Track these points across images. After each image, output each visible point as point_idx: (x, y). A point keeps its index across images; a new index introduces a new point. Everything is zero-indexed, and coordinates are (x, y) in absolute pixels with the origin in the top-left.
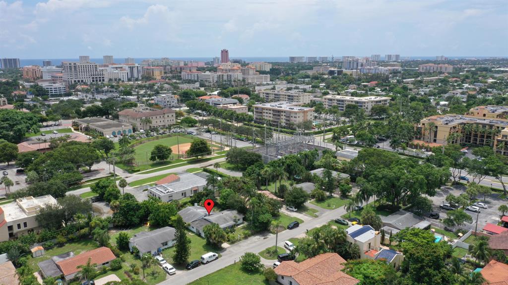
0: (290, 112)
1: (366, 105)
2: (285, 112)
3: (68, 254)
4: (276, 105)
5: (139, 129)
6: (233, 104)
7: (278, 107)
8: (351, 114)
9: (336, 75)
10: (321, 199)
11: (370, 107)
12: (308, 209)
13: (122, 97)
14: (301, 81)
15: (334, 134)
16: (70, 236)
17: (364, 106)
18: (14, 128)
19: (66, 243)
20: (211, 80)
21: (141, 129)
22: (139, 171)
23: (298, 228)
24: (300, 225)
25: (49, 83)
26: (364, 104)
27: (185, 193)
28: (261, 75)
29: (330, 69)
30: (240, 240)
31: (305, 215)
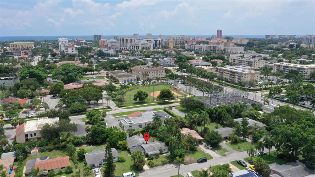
0: (242, 74)
1: (306, 71)
2: (238, 73)
3: (46, 158)
4: (233, 68)
5: (141, 79)
6: (206, 66)
7: (234, 69)
8: (291, 77)
9: (295, 48)
10: (235, 142)
11: (309, 73)
12: (221, 149)
13: (144, 58)
14: (266, 51)
15: (270, 92)
16: (57, 145)
17: (304, 71)
18: (68, 75)
19: (54, 149)
20: (203, 49)
21: (142, 79)
22: (125, 106)
23: (206, 163)
24: (208, 161)
25: (107, 49)
26: (304, 70)
27: (141, 125)
28: (238, 47)
29: (290, 44)
30: (158, 165)
31: (216, 153)
